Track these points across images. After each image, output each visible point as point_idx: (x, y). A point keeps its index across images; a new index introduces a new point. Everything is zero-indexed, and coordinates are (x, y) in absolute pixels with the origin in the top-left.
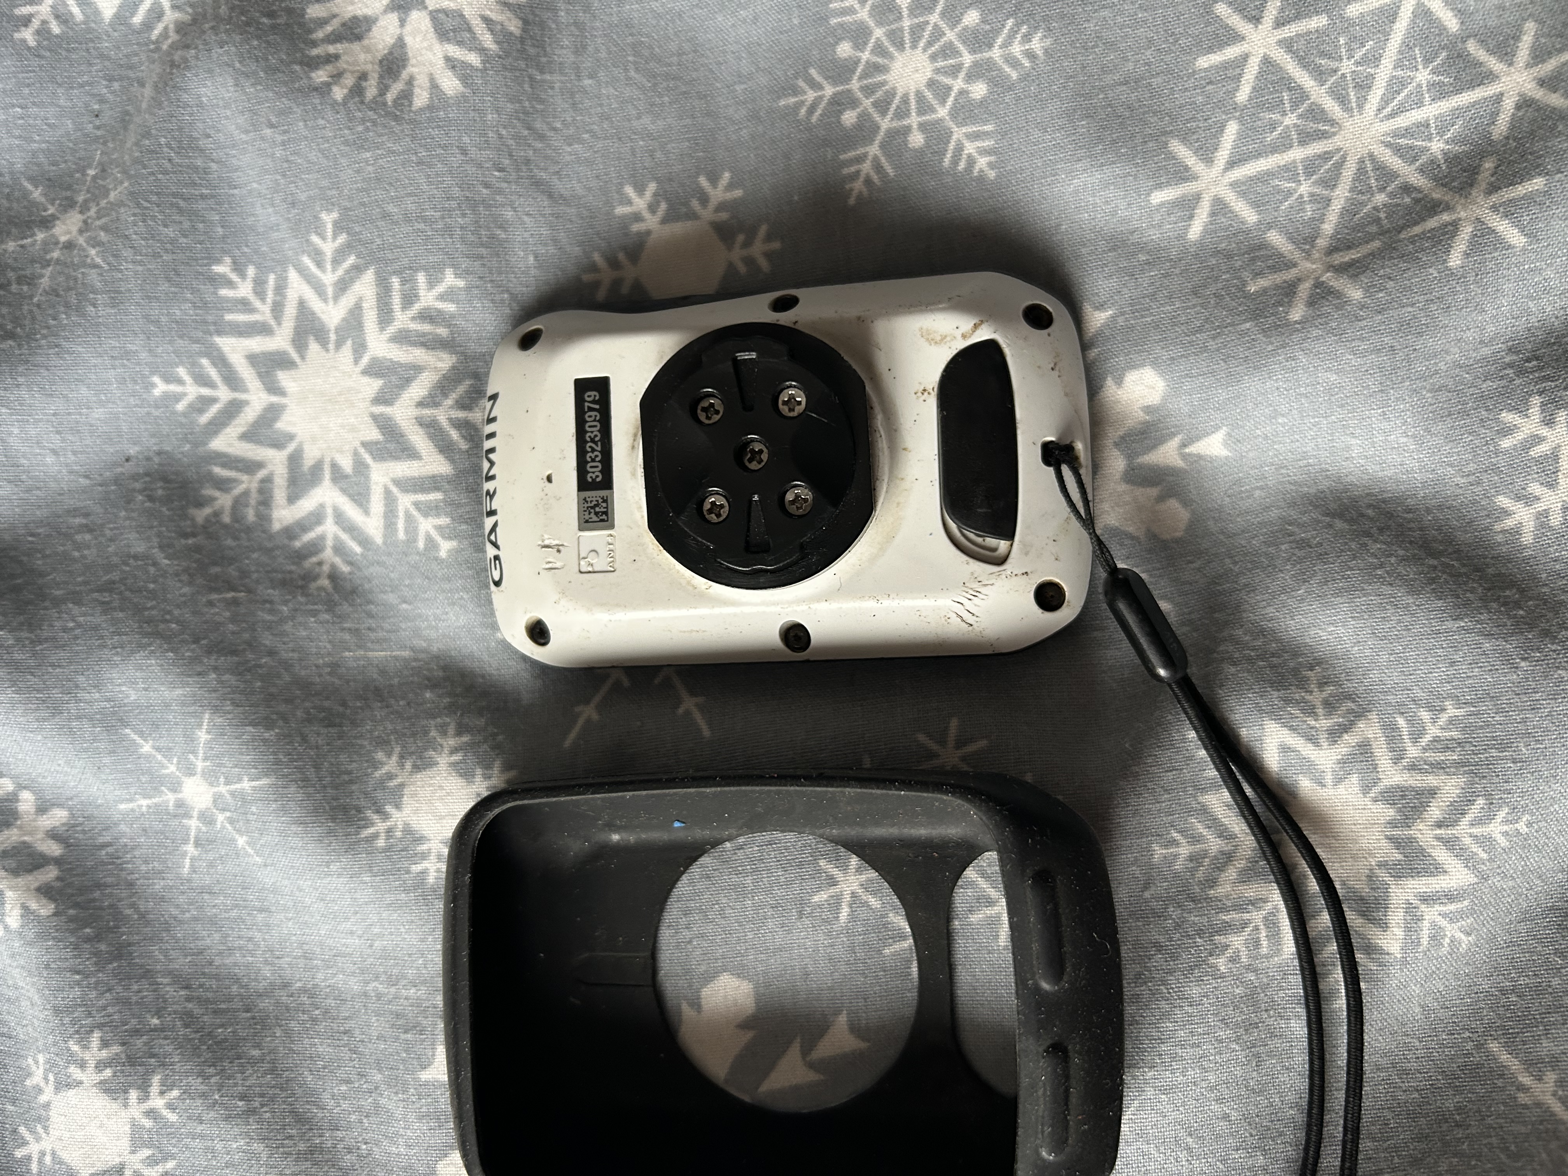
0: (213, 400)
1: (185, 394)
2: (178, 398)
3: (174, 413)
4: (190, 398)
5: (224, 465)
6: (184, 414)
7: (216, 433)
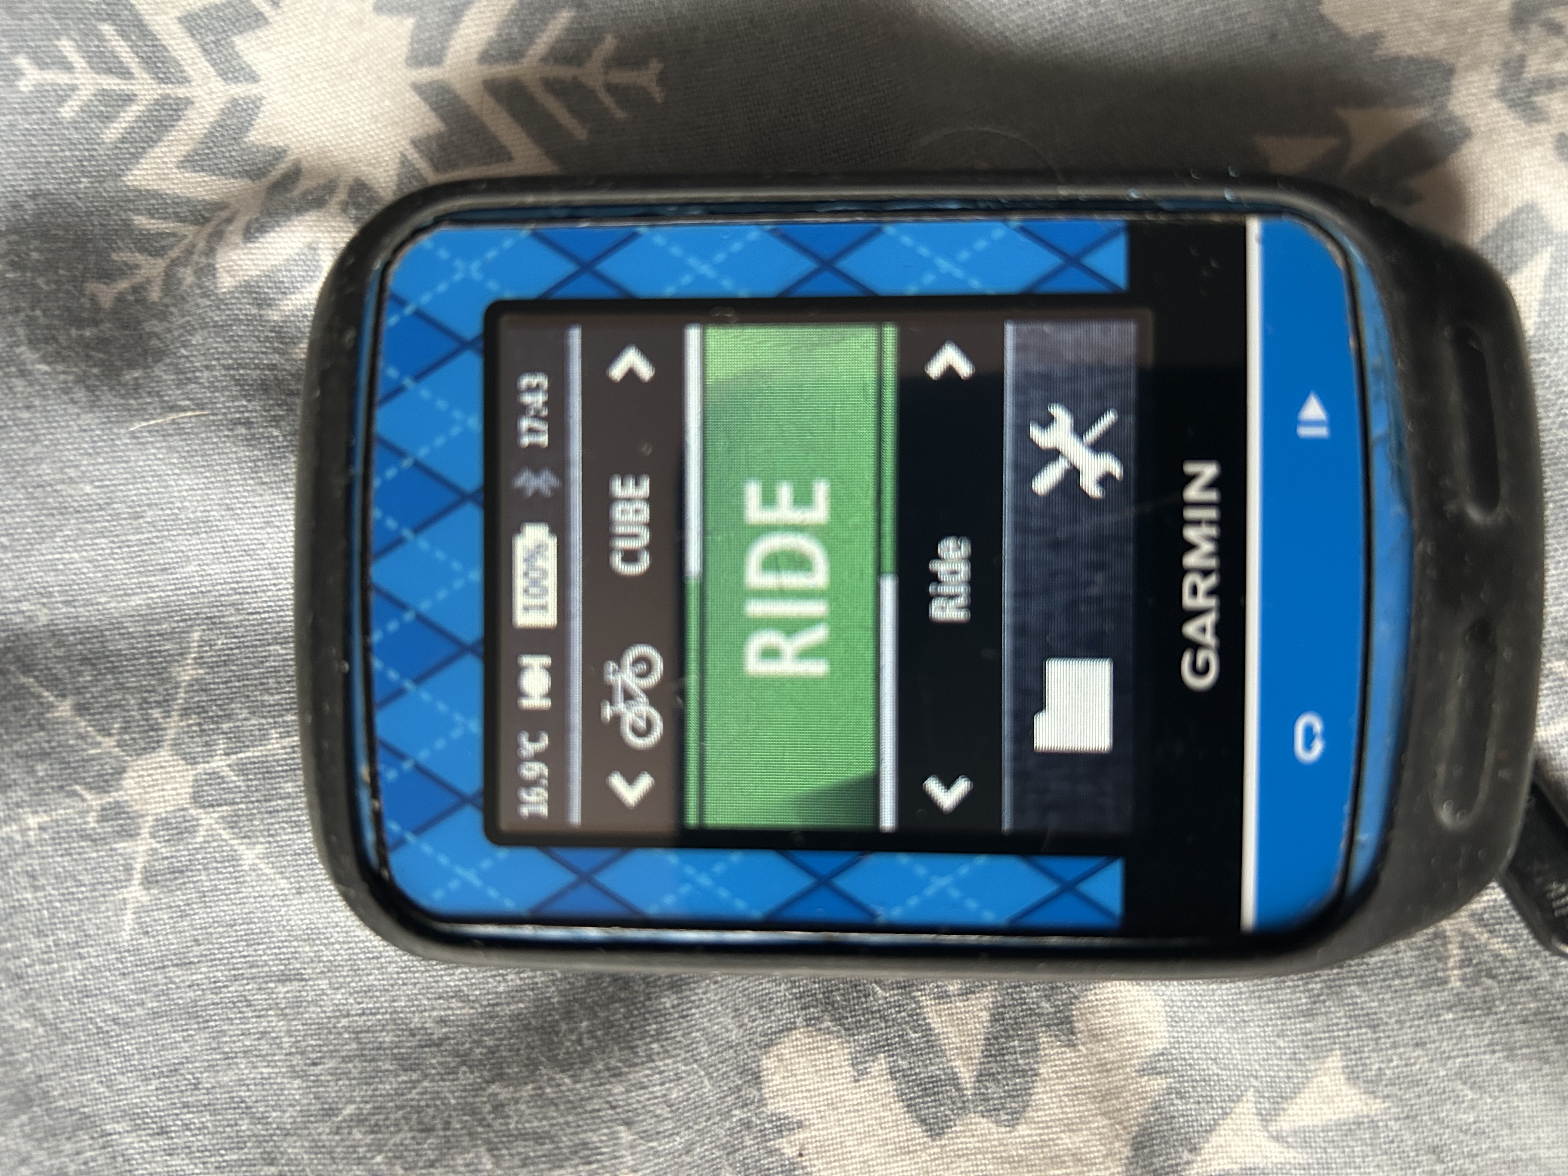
0: (129, 99)
1: (74, 88)
2: (63, 95)
3: (57, 122)
4: (85, 94)
5: (151, 213)
6: (75, 124)
7: (136, 157)
